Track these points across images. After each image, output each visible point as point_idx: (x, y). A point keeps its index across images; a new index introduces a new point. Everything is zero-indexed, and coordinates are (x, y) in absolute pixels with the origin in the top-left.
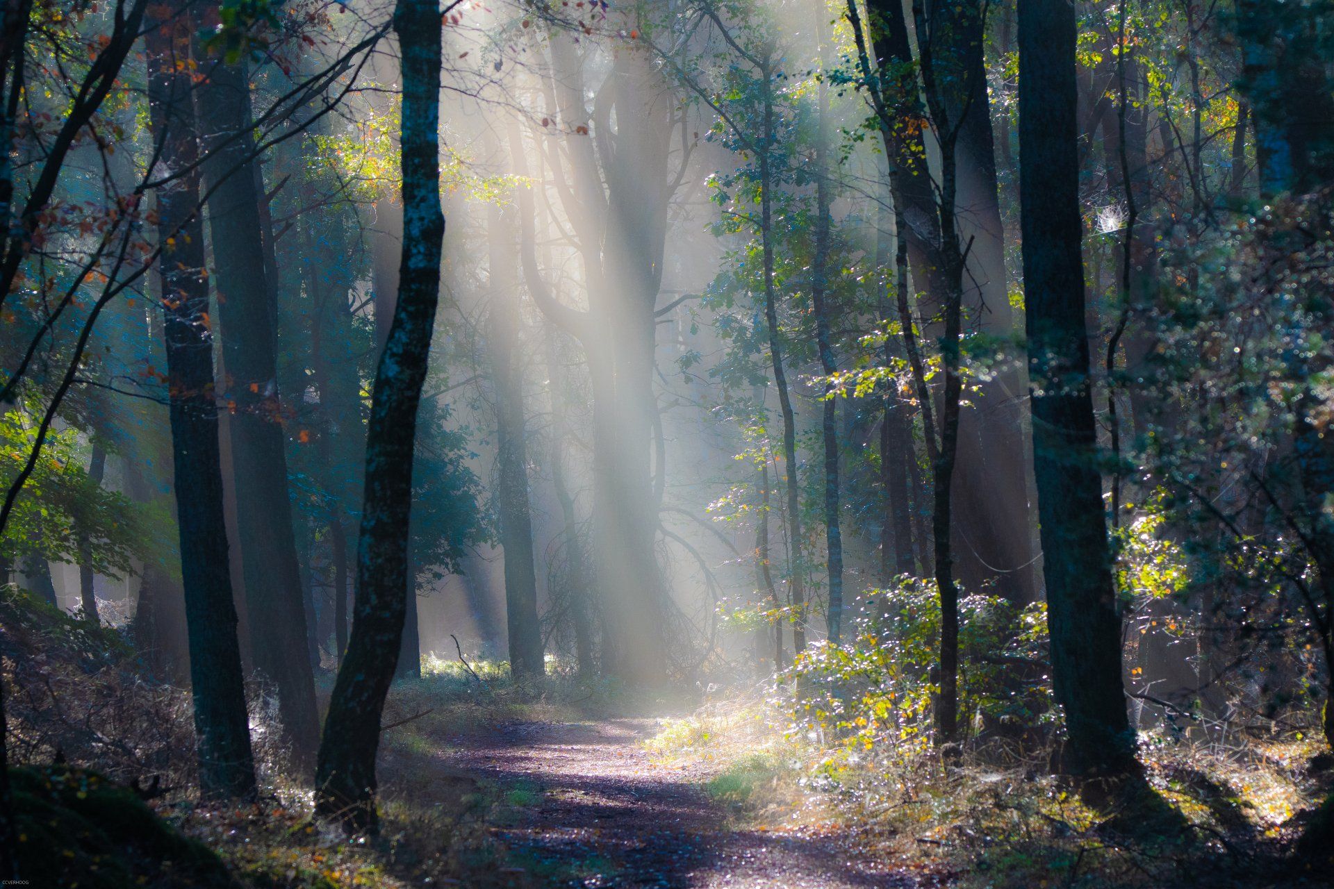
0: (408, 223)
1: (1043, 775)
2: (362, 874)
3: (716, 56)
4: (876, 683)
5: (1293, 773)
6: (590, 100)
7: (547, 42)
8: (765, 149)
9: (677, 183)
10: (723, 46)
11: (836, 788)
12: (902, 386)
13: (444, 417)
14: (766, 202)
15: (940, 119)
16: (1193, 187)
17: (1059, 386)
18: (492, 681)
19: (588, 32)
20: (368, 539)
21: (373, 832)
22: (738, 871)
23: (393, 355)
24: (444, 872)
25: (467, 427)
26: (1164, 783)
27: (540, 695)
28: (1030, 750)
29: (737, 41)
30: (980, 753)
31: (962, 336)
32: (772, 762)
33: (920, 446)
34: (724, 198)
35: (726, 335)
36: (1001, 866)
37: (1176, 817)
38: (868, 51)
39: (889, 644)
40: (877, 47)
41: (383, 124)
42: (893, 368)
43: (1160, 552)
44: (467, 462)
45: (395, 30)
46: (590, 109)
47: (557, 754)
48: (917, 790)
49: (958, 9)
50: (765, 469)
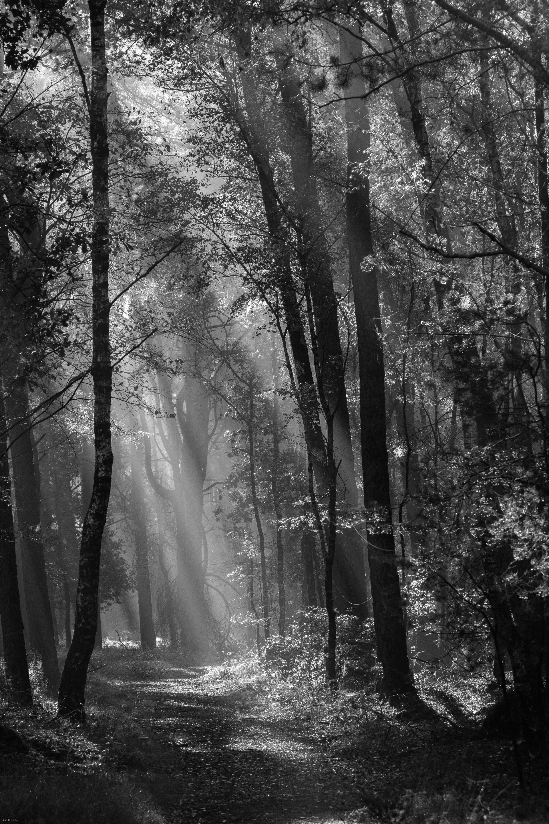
0: (97, 457)
1: (373, 693)
2: (79, 740)
3: (229, 380)
4: (301, 653)
5: (480, 691)
6: (175, 398)
7: (156, 376)
8: (250, 420)
9: (213, 434)
10: (232, 376)
11: (284, 699)
12: (311, 524)
13: (112, 535)
14: (251, 442)
15: (326, 409)
16: (435, 438)
17: (380, 530)
18: (134, 650)
19: (175, 373)
20: (80, 594)
21: (83, 722)
22: (242, 737)
23: (91, 514)
24: (114, 739)
25: (122, 540)
26: (425, 696)
27: (154, 656)
28: (367, 682)
29: (238, 374)
30: (346, 684)
31: (337, 503)
32: (255, 687)
33: (318, 548)
34: (233, 441)
35: (234, 500)
36: (355, 733)
37: (431, 711)
38: (295, 379)
39: (306, 636)
40: (299, 378)
41: (85, 410)
42: (307, 517)
43: (423, 596)
44: (122, 555)
45: (92, 374)
46: (175, 402)
47: (162, 683)
48: (319, 699)
49: (333, 362)
50: (251, 559)
